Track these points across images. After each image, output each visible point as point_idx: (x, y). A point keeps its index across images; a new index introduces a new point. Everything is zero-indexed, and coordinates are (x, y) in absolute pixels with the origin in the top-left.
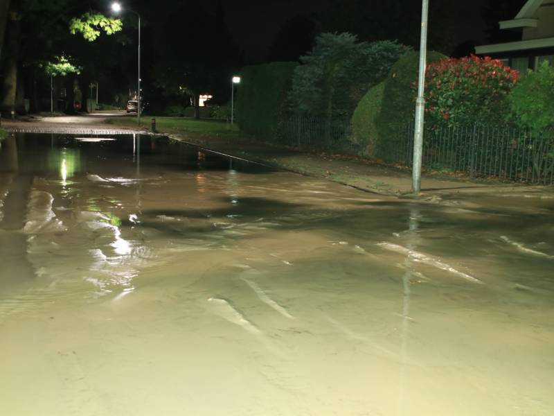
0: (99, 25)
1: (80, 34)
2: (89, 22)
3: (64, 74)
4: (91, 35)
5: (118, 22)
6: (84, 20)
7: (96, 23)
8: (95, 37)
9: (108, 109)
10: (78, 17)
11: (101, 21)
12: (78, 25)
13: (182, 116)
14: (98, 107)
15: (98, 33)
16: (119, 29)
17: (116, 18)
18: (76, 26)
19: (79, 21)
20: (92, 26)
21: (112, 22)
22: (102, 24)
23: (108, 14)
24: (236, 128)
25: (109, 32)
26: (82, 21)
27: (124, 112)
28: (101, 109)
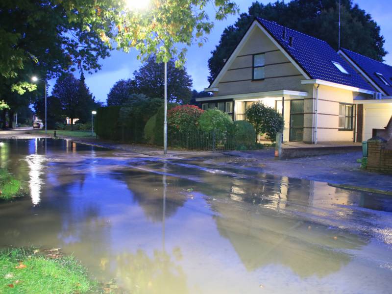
0: (25, 87)
1: (16, 91)
2: (21, 86)
3: (2, 109)
4: (22, 92)
5: (35, 86)
6: (18, 85)
7: (24, 86)
8: (23, 93)
9: (22, 127)
10: (15, 83)
11: (26, 85)
12: (15, 87)
13: (64, 129)
14: (17, 126)
15: (25, 91)
16: (36, 89)
17: (34, 84)
18: (14, 88)
19: (16, 85)
20: (22, 87)
21: (32, 85)
22: (27, 87)
23: (30, 82)
24: (94, 134)
25: (30, 90)
26: (17, 85)
27: (31, 128)
28: (19, 127)
